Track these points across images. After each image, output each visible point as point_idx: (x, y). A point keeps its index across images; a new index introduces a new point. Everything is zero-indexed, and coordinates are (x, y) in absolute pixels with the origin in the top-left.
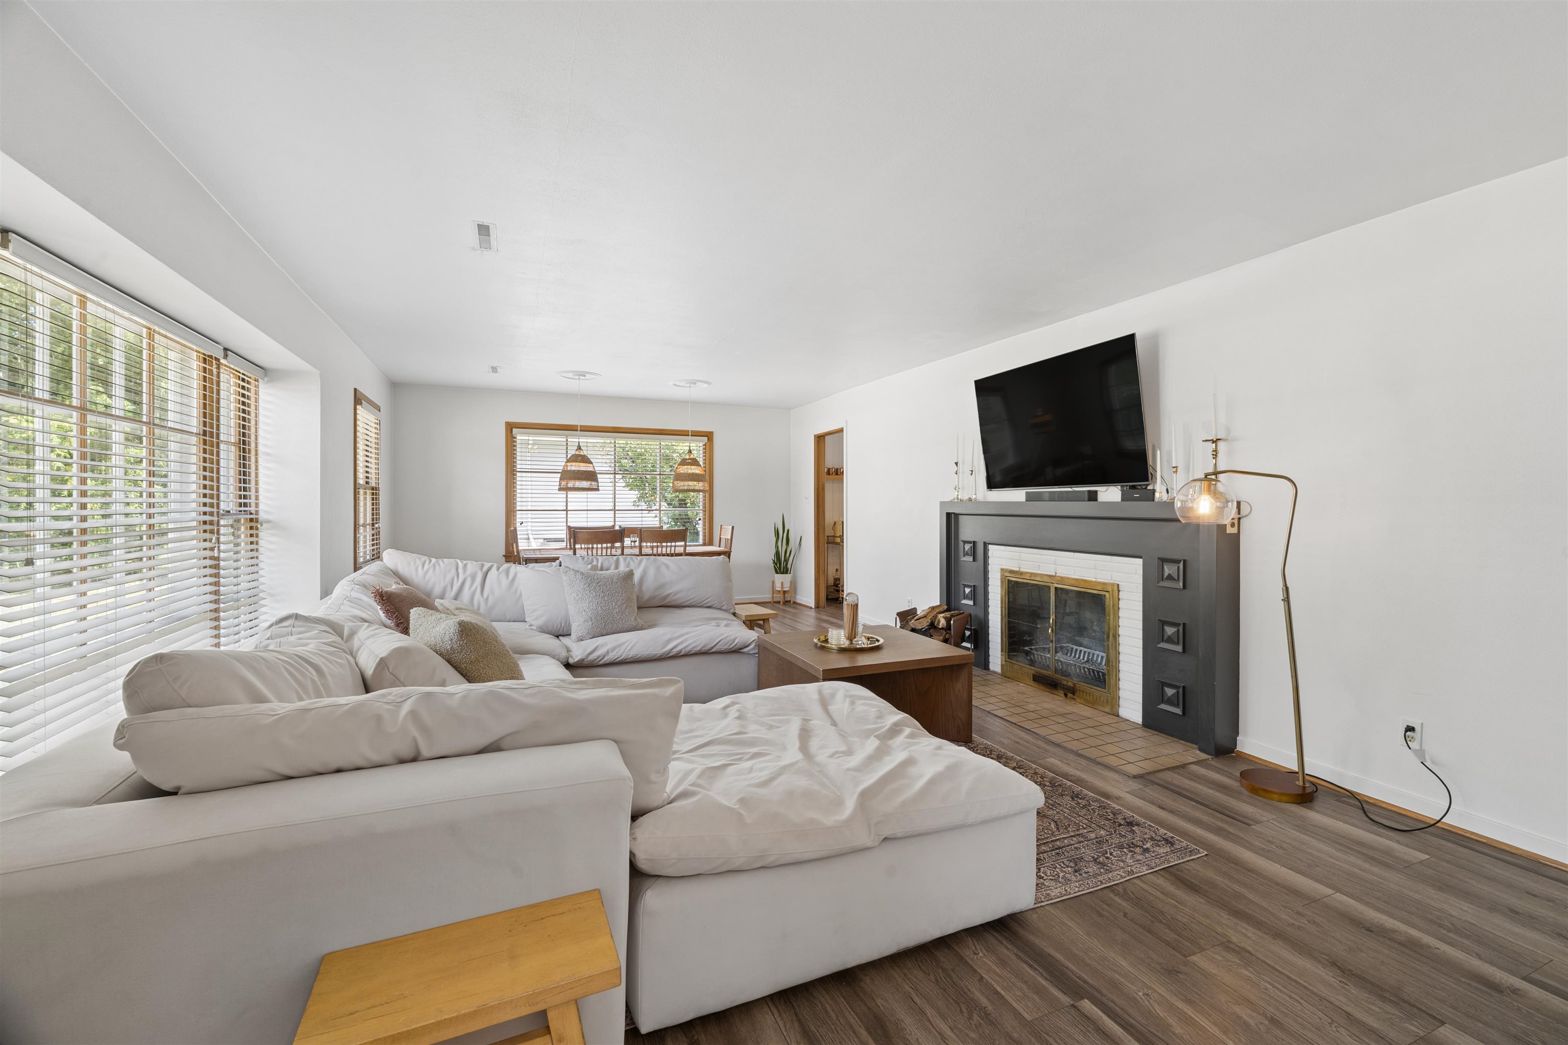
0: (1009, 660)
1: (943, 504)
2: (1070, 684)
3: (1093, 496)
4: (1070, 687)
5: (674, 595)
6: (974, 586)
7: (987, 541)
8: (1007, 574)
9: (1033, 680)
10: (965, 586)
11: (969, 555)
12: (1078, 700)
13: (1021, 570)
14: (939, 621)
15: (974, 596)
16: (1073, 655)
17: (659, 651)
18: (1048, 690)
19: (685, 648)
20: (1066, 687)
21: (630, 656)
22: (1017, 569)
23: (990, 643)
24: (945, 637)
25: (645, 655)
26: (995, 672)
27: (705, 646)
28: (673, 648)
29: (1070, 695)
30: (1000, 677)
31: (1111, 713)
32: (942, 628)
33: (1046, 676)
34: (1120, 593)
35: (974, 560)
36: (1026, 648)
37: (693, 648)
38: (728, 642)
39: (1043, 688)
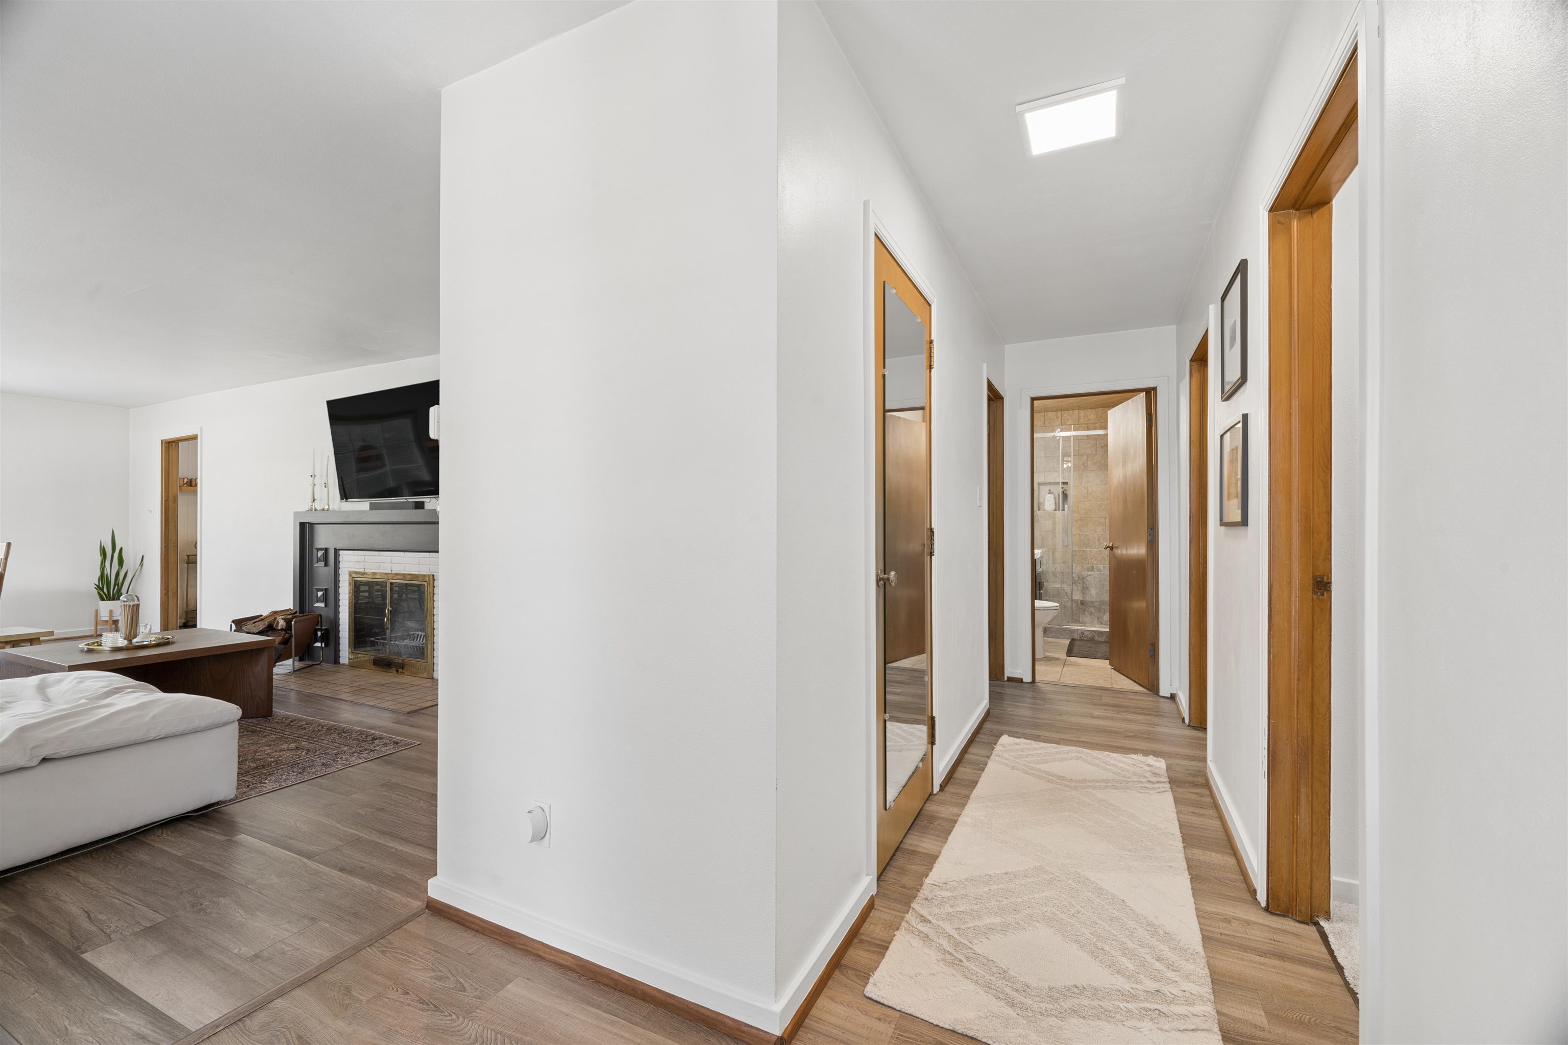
0: (355, 651)
1: (297, 514)
2: (400, 661)
3: (420, 506)
4: (401, 663)
6: (326, 589)
7: (338, 547)
8: (354, 575)
9: (374, 664)
10: (318, 590)
11: (321, 561)
12: (406, 673)
13: (366, 571)
14: (278, 623)
15: (325, 599)
16: (418, 640)
18: (384, 670)
20: (397, 664)
22: (362, 570)
23: (340, 640)
24: (283, 637)
26: (344, 665)
29: (400, 670)
30: (348, 667)
31: (428, 677)
32: (282, 629)
33: (383, 659)
34: (435, 581)
35: (326, 565)
36: (372, 639)
39: (381, 669)
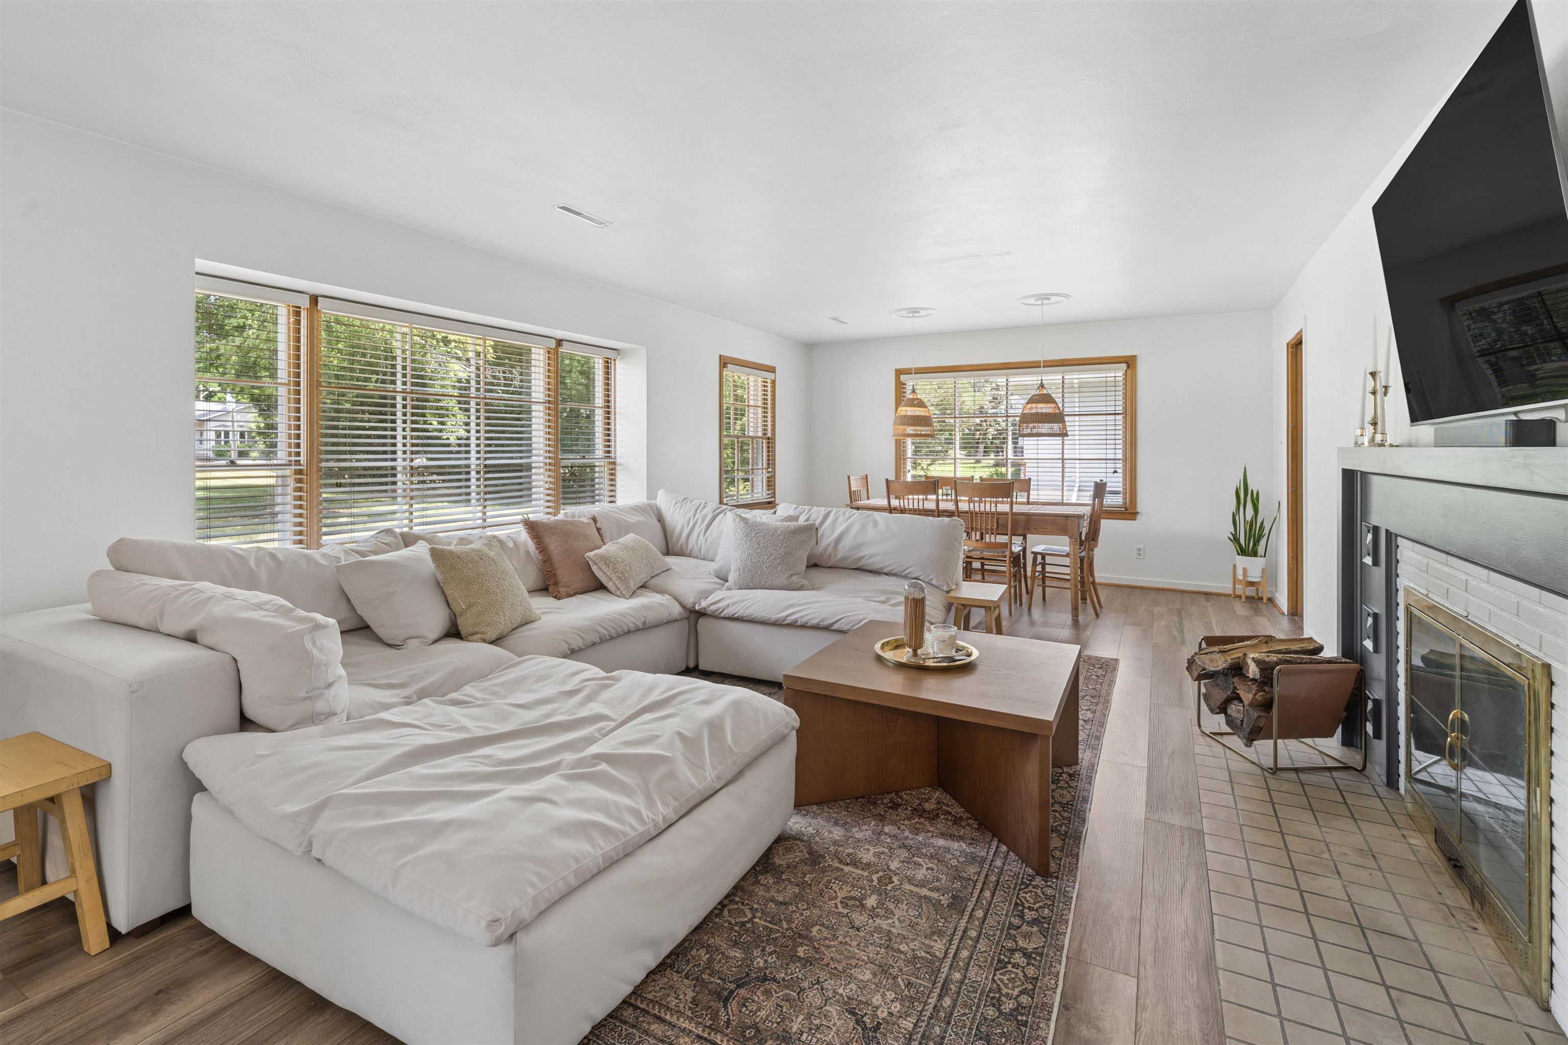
5: (868, 558)
10: (1367, 612)
15: (1375, 634)
17: (774, 616)
19: (800, 617)
21: (746, 615)
25: (759, 617)
27: (823, 620)
28: (788, 616)
37: (810, 620)
38: (851, 622)
